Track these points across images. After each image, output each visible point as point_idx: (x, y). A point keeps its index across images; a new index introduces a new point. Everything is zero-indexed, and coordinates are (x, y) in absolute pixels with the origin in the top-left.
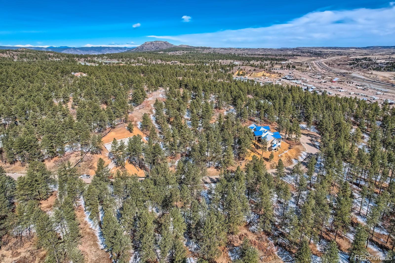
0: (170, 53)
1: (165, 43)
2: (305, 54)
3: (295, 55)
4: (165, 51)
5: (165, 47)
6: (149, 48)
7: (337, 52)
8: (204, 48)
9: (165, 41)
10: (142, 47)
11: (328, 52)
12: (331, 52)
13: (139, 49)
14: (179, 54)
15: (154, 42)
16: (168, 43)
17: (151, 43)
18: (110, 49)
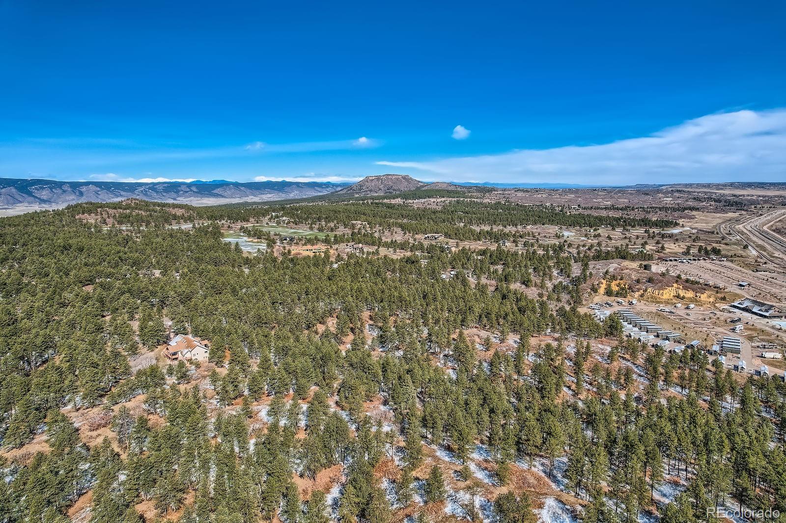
0: (417, 204)
1: (404, 178)
2: (704, 203)
3: (685, 209)
4: (405, 196)
5: (404, 187)
6: (373, 189)
7: (775, 196)
8: (485, 190)
9: (404, 174)
10: (360, 185)
11: (754, 198)
12: (760, 196)
13: (354, 190)
14: (434, 206)
15: (384, 175)
16: (411, 179)
17: (378, 178)
18: (301, 187)
